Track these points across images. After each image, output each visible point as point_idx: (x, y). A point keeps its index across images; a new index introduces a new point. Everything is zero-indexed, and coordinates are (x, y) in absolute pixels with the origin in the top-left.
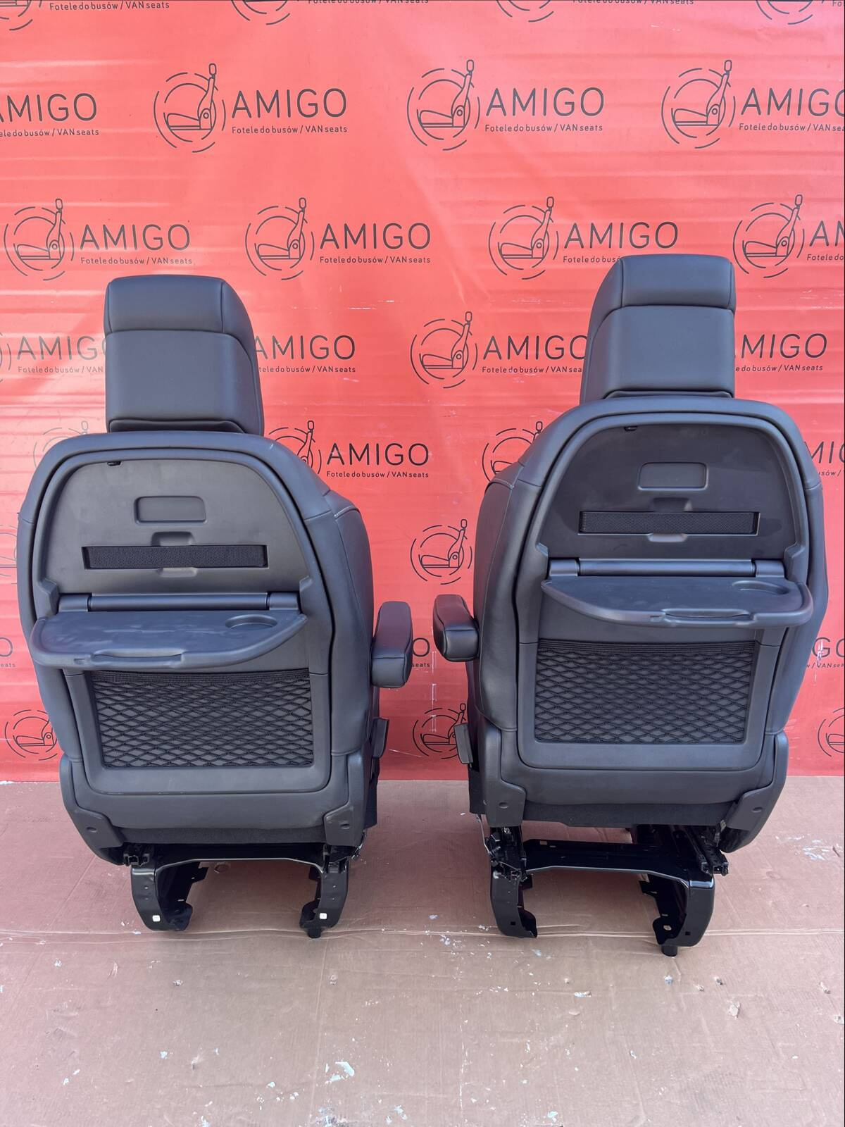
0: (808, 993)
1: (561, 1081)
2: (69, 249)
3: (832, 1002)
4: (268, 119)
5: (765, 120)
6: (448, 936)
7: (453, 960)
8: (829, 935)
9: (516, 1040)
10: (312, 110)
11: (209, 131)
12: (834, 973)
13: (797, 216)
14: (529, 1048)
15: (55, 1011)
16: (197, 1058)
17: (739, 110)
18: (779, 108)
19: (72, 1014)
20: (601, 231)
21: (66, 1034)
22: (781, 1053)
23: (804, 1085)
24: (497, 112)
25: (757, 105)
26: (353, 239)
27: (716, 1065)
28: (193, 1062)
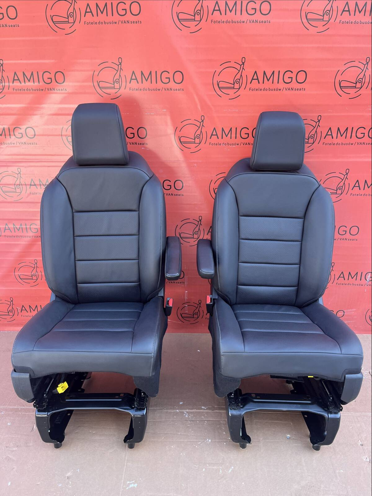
0: (353, 445)
1: (235, 488)
2: (7, 84)
3: (363, 450)
4: (102, 17)
5: (353, 19)
6: (187, 412)
7: (189, 425)
8: (364, 416)
9: (216, 467)
10: (124, 12)
11: (73, 24)
12: (366, 435)
13: (367, 68)
14: (221, 472)
15: (7, 447)
16: (69, 473)
17: (340, 13)
18: (360, 12)
19: (14, 449)
20: (269, 75)
21: (11, 459)
22: (338, 476)
23: (348, 492)
24: (217, 13)
25: (349, 11)
26: (146, 79)
27: (307, 482)
28: (67, 475)
